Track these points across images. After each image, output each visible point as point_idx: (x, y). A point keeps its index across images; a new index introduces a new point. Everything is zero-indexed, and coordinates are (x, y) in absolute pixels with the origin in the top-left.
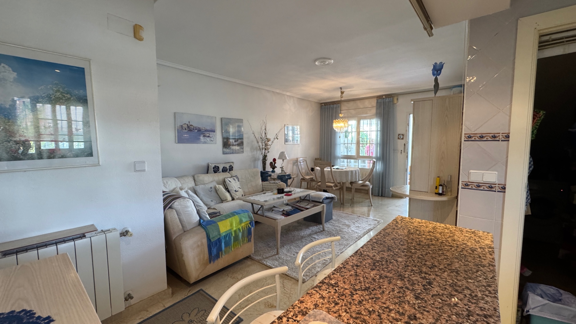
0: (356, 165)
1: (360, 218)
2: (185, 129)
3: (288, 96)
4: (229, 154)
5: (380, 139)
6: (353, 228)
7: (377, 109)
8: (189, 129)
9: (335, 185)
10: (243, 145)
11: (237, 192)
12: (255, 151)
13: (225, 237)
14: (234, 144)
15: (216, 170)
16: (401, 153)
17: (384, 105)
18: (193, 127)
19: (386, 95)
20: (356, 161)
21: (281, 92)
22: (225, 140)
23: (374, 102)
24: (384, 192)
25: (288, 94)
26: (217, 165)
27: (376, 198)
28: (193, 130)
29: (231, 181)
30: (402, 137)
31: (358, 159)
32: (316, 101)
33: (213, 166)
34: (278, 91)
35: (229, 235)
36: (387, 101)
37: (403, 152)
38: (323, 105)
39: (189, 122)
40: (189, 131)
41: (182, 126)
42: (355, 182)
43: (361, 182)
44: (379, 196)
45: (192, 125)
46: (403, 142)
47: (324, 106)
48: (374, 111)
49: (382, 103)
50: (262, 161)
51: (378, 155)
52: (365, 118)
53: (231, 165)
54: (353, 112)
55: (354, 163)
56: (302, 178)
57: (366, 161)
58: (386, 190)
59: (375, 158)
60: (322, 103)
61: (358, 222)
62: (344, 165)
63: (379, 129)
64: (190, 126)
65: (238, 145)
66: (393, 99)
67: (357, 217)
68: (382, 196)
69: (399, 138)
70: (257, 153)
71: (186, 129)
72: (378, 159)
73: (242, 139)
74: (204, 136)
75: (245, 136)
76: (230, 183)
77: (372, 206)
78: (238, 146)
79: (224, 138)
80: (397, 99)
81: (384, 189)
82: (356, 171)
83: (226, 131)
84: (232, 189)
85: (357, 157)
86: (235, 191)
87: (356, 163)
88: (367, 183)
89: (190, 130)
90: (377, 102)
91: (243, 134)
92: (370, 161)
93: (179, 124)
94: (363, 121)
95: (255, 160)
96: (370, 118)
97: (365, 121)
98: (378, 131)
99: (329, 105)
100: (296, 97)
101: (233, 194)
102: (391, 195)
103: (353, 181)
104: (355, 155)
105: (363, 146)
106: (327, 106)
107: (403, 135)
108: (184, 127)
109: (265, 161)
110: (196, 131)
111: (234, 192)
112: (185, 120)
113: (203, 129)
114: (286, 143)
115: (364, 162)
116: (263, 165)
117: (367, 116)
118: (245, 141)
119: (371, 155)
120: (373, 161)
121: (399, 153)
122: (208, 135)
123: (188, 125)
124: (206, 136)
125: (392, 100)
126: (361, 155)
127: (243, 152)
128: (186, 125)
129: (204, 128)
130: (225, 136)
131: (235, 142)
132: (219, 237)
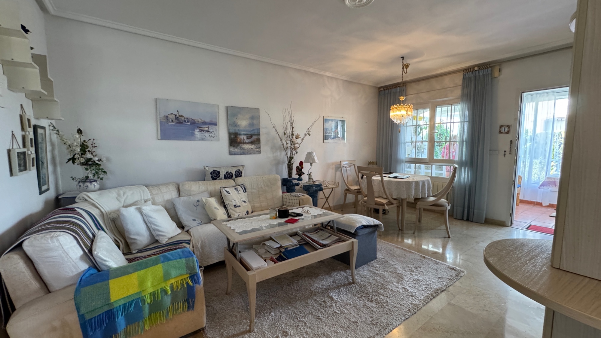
0: (428, 173)
1: (425, 260)
2: (172, 121)
3: (328, 77)
4: (238, 154)
5: (468, 133)
6: (408, 283)
7: (463, 88)
8: (177, 121)
9: (389, 202)
10: (260, 143)
11: (237, 208)
12: (278, 151)
13: (126, 307)
14: (247, 141)
15: (215, 175)
16: (505, 155)
17: (475, 81)
18: (184, 118)
19: (479, 66)
20: (427, 167)
21: (317, 71)
22: (232, 136)
23: (459, 79)
24: (471, 214)
25: (328, 74)
26: (216, 169)
27: (459, 223)
28: (184, 122)
29: (230, 192)
30: (507, 130)
31: (432, 164)
32: (371, 84)
33: (211, 170)
34: (312, 70)
35: (137, 303)
36: (481, 74)
37: (507, 153)
38: (382, 89)
39: (178, 112)
40: (177, 123)
41: (167, 116)
42: (422, 198)
43: (432, 199)
44: (462, 219)
45: (182, 116)
46: (509, 137)
47: (383, 92)
48: (458, 92)
49: (473, 78)
50: (287, 165)
51: (464, 159)
52: (443, 104)
53: (240, 170)
54: (425, 96)
55: (425, 169)
56: (347, 188)
57: (444, 166)
58: (475, 211)
59: (458, 164)
60: (380, 88)
61: (419, 269)
62: (411, 172)
63: (466, 120)
64: (180, 118)
65: (252, 143)
66: (491, 70)
67: (419, 258)
68: (468, 220)
69: (500, 132)
70: (280, 154)
71: (174, 120)
72: (462, 164)
73: (259, 135)
74: (201, 131)
75: (262, 131)
76: (229, 195)
77: (449, 237)
78: (252, 145)
79: (230, 134)
80: (500, 70)
81: (471, 210)
82: (423, 182)
83: (234, 124)
84: (230, 203)
85: (430, 161)
86: (235, 206)
87: (427, 169)
88: (443, 201)
89: (180, 123)
90: (464, 78)
91: (260, 129)
92: (450, 166)
93: (163, 114)
94: (440, 109)
95: (278, 163)
96: (451, 103)
97: (445, 108)
98: (464, 122)
99: (391, 89)
100: (342, 80)
101: (230, 211)
102: (484, 220)
103: (418, 197)
104: (426, 158)
105: (439, 146)
106: (387, 91)
107: (509, 127)
108: (170, 118)
109: (290, 165)
110: (189, 123)
111: (233, 208)
112: (172, 109)
113: (198, 122)
114: (325, 141)
115: (440, 167)
116: (288, 170)
117: (446, 101)
118: (263, 138)
119: (451, 158)
120: (454, 167)
121: (501, 156)
122: (206, 129)
123: (176, 115)
124: (203, 131)
125: (490, 72)
126: (435, 158)
127: (259, 152)
128: (174, 116)
129: (200, 120)
130: (232, 130)
131: (247, 138)
132: (106, 309)
